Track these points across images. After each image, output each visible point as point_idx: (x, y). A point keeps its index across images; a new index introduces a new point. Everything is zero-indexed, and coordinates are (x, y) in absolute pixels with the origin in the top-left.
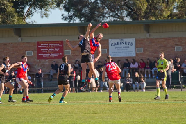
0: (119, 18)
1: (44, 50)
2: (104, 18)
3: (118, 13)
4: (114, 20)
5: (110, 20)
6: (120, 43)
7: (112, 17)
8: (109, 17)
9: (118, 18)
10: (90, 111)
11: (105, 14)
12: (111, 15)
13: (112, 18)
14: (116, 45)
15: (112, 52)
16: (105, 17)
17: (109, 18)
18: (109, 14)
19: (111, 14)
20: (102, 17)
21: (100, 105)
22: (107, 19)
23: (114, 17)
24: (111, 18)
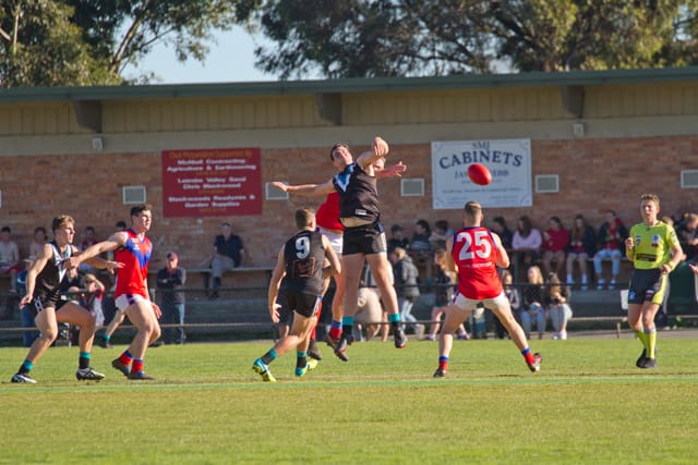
0: (471, 61)
1: (187, 184)
2: (413, 61)
3: (466, 45)
4: (452, 72)
5: (437, 68)
6: (472, 156)
7: (442, 59)
8: (433, 57)
9: (466, 63)
10: (361, 412)
11: (416, 48)
12: (440, 53)
13: (446, 61)
14: (459, 163)
15: (445, 192)
16: (417, 59)
17: (432, 62)
18: (434, 46)
19: (440, 47)
20: (406, 58)
21: (400, 389)
22: (425, 65)
23: (451, 59)
24: (440, 62)
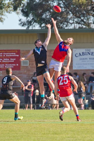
0: (85, 24)
2: (67, 24)
3: (84, 19)
4: (80, 28)
5: (75, 26)
6: (85, 53)
7: (76, 23)
8: (74, 23)
9: (84, 25)
10: (50, 131)
11: (68, 20)
12: (76, 21)
13: (77, 24)
14: (81, 55)
15: (76, 64)
16: (69, 23)
17: (73, 24)
18: (74, 19)
19: (76, 20)
20: (65, 23)
21: (62, 124)
22: (71, 25)
23: (79, 24)
24: (76, 25)
